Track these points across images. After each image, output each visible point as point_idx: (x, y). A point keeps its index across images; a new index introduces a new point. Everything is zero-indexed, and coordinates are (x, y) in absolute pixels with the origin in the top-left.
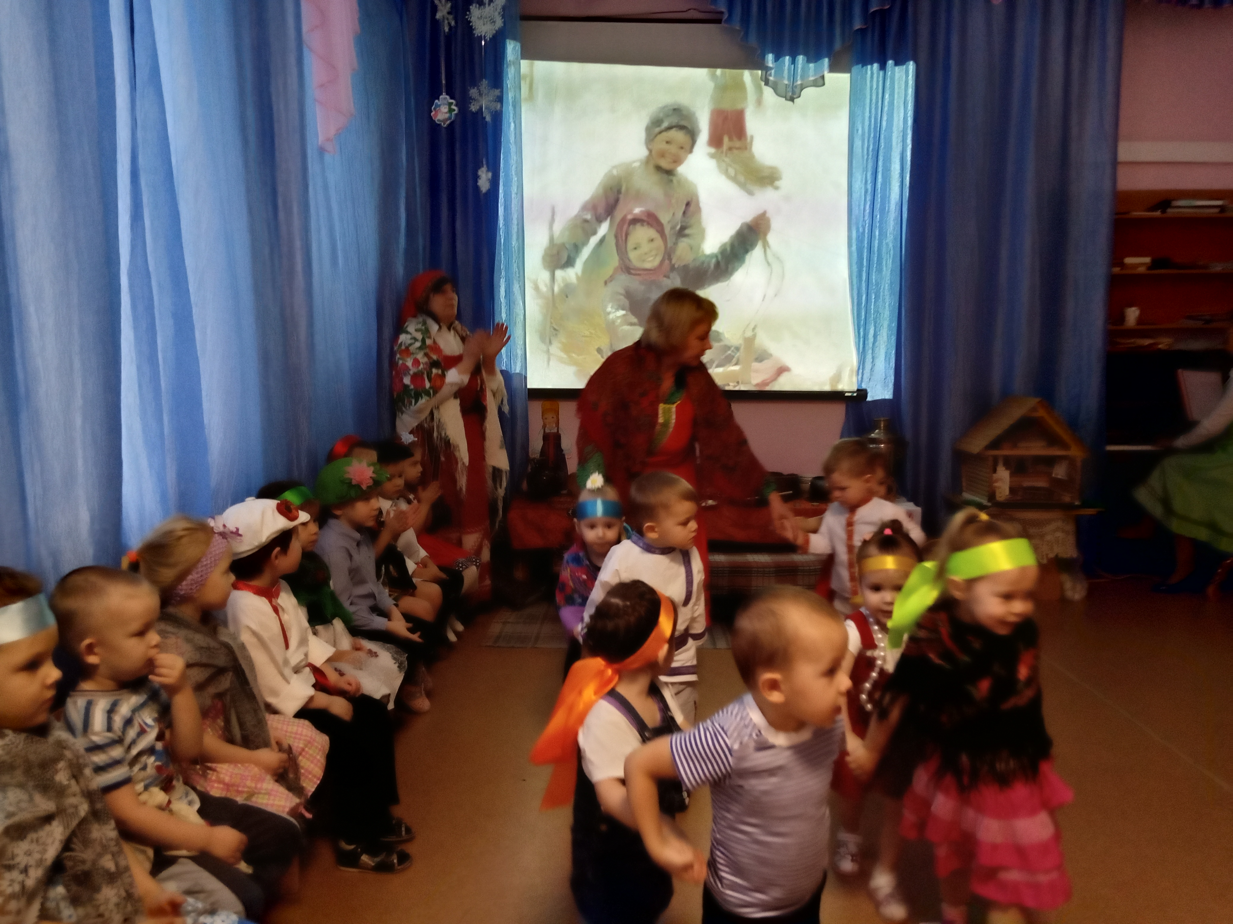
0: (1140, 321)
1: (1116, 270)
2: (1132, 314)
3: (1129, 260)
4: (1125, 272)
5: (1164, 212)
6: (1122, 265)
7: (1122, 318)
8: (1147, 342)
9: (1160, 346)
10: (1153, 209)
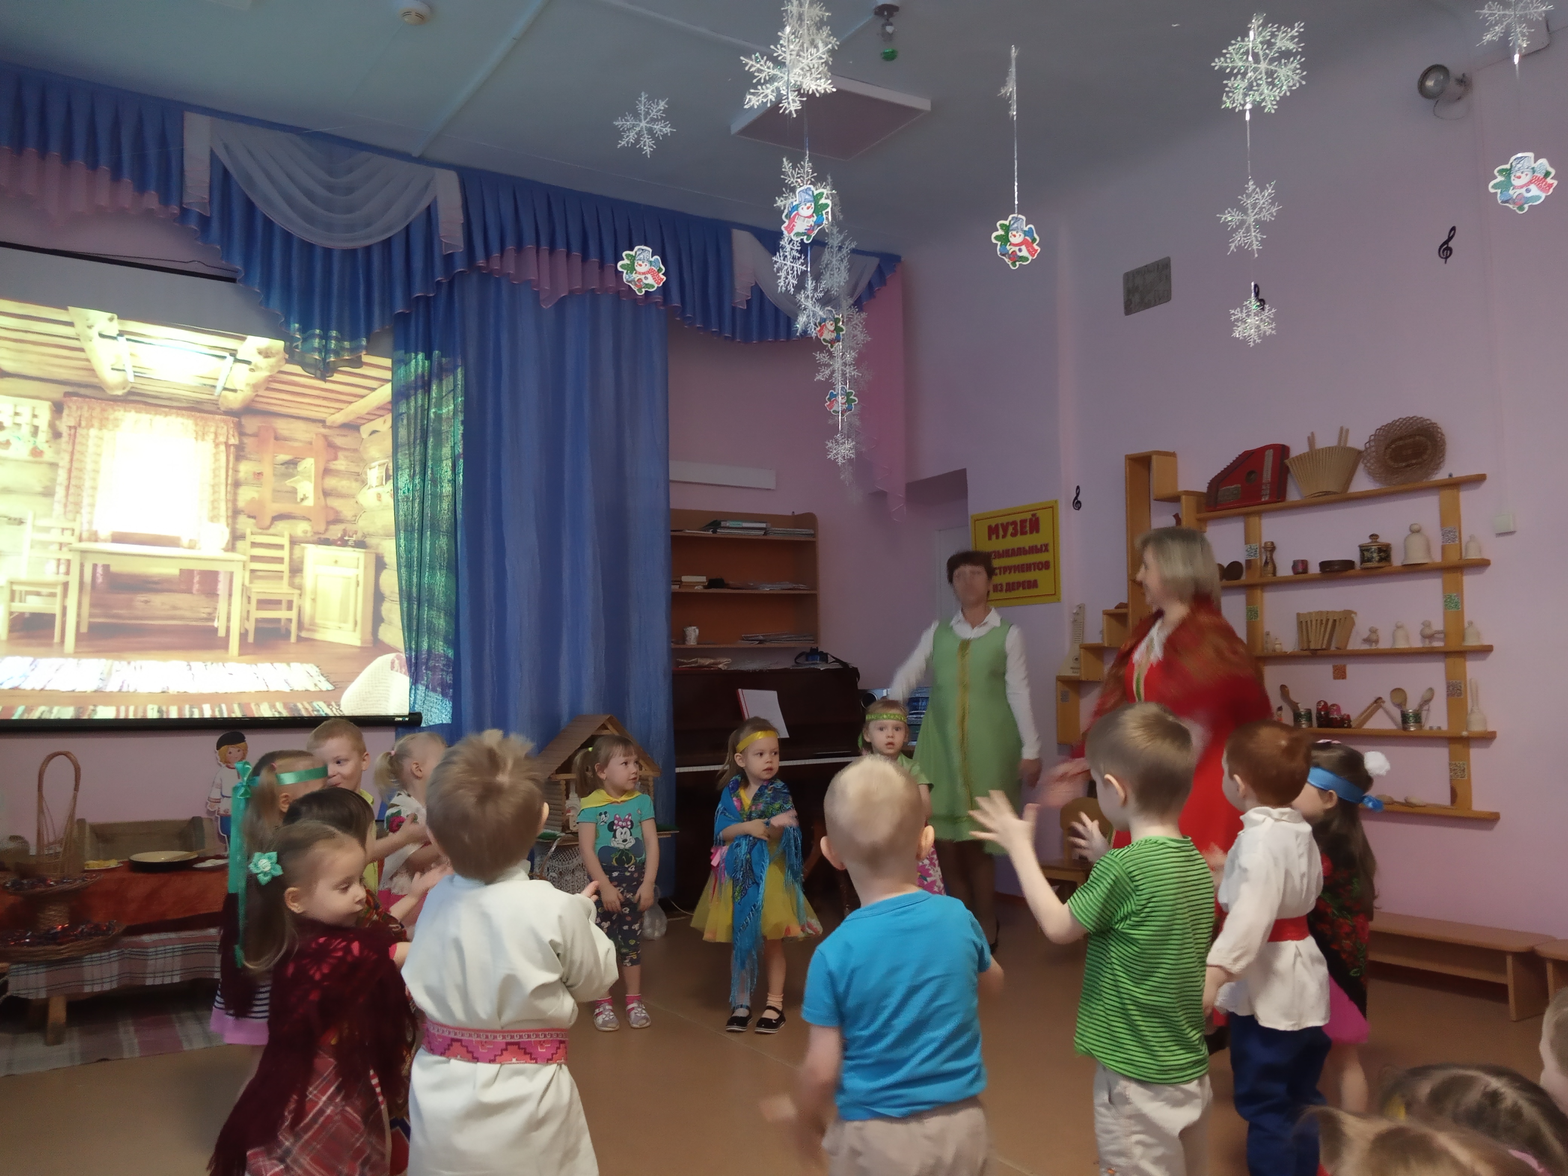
0: (700, 640)
1: (676, 588)
2: (693, 633)
3: (685, 579)
4: (683, 590)
5: (715, 532)
6: (680, 583)
7: (683, 638)
8: (707, 662)
9: (720, 666)
10: (706, 528)
